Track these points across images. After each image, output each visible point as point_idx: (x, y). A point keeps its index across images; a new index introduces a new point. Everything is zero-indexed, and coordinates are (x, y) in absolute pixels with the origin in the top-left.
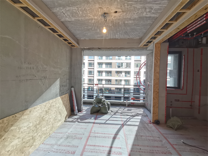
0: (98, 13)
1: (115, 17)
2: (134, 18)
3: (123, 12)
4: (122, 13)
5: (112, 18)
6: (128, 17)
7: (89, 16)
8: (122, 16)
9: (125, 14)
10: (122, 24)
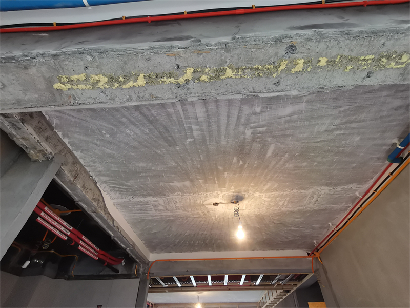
0: (249, 202)
1: (217, 196)
2: (176, 194)
3: (203, 205)
4: (205, 203)
5: (223, 194)
6: (190, 196)
7: (269, 197)
8: (202, 197)
9: (197, 200)
10: (197, 179)
